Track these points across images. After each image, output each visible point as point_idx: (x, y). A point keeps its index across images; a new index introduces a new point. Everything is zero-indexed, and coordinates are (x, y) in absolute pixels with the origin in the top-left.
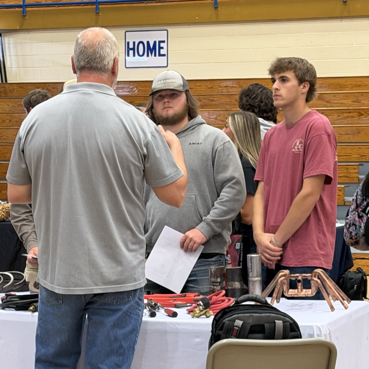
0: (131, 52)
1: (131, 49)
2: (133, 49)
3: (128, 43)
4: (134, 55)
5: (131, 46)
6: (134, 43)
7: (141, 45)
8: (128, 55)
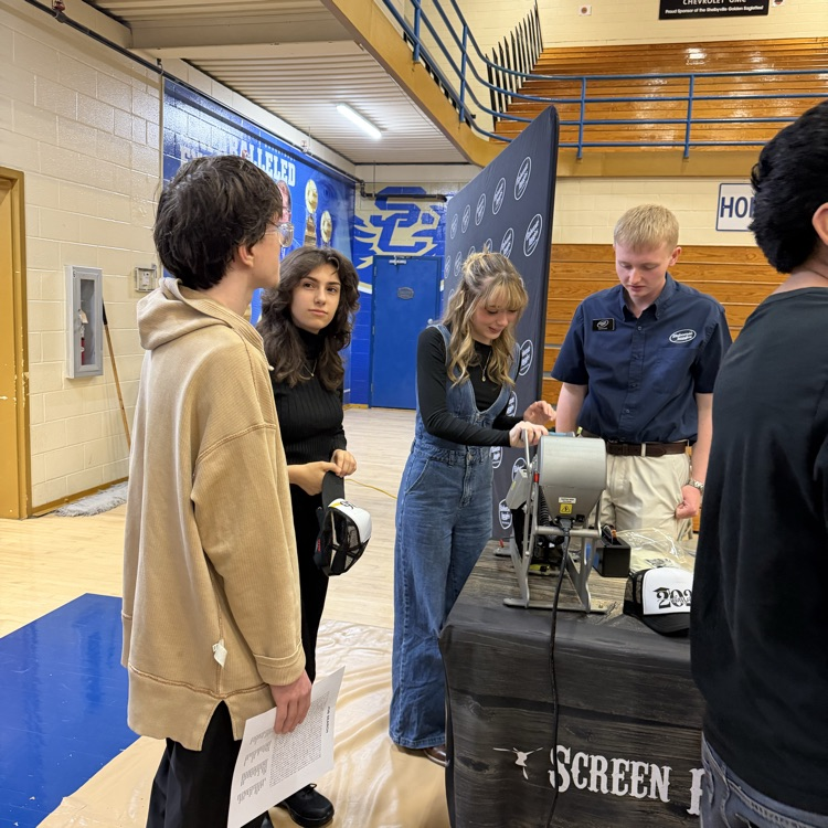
0: (727, 211)
1: (727, 207)
2: (730, 207)
3: (724, 199)
4: (731, 216)
5: (727, 203)
6: (732, 199)
7: (742, 202)
8: (722, 216)
